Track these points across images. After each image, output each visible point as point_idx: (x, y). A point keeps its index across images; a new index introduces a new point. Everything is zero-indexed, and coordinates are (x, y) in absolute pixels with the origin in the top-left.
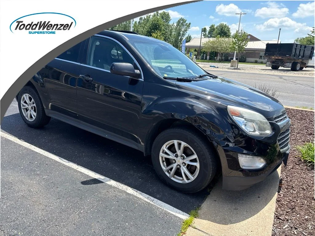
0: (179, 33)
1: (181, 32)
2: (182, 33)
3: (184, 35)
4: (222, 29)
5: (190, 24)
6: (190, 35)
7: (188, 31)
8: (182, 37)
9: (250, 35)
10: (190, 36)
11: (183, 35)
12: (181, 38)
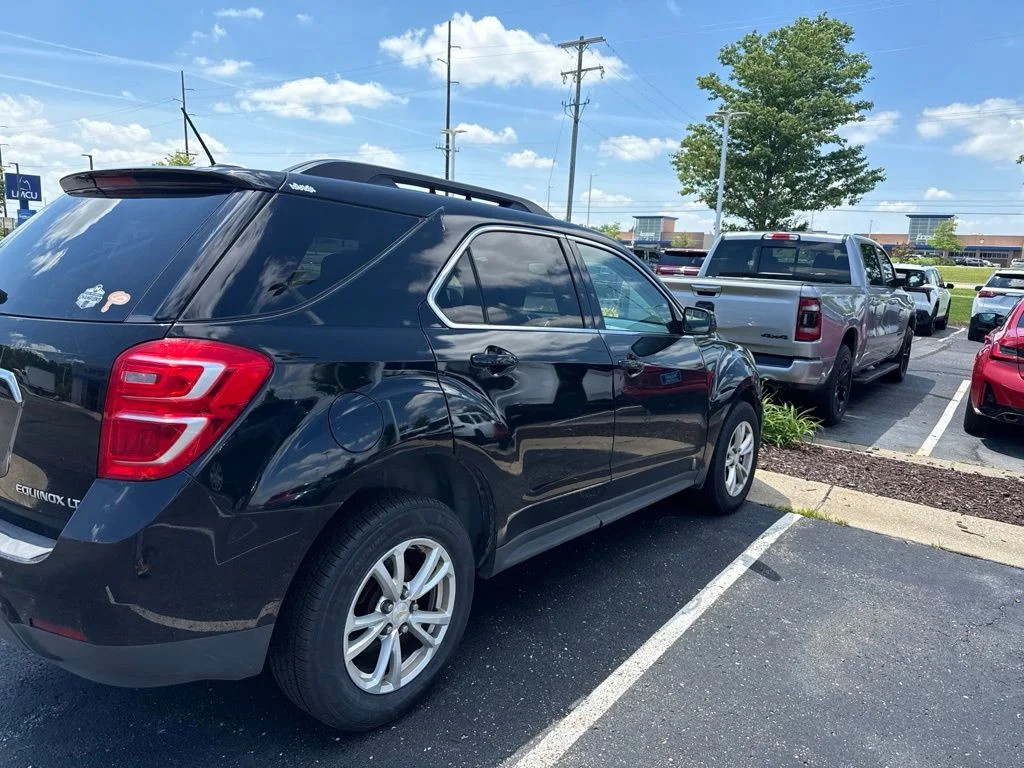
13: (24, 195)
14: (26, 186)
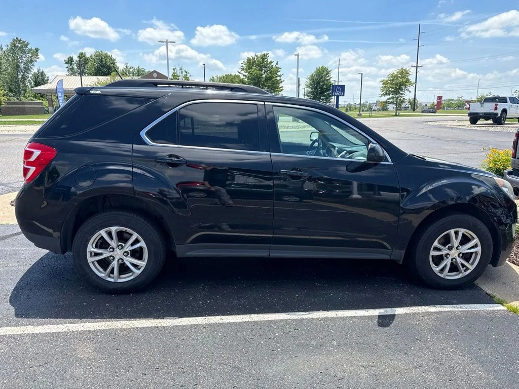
0: (18, 66)
1: (22, 65)
2: (25, 66)
3: (29, 69)
4: (101, 61)
5: (37, 50)
6: (41, 71)
7: (35, 63)
8: (24, 73)
9: (155, 72)
10: (43, 72)
11: (27, 69)
12: (23, 75)
13: (338, 94)
14: (339, 90)
